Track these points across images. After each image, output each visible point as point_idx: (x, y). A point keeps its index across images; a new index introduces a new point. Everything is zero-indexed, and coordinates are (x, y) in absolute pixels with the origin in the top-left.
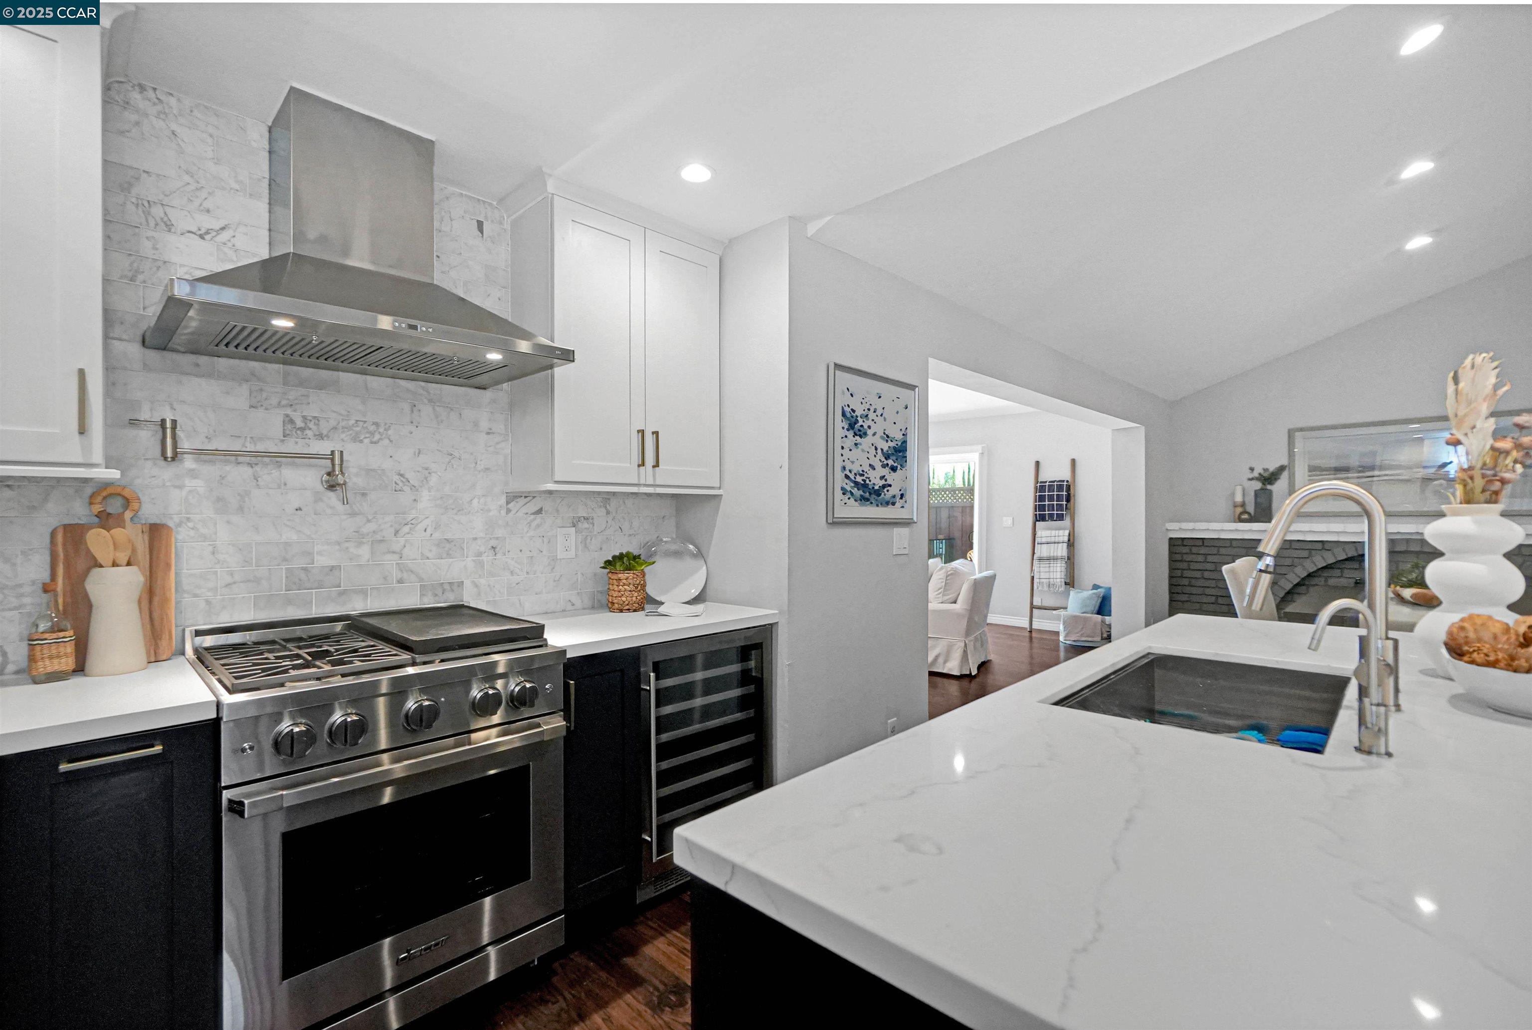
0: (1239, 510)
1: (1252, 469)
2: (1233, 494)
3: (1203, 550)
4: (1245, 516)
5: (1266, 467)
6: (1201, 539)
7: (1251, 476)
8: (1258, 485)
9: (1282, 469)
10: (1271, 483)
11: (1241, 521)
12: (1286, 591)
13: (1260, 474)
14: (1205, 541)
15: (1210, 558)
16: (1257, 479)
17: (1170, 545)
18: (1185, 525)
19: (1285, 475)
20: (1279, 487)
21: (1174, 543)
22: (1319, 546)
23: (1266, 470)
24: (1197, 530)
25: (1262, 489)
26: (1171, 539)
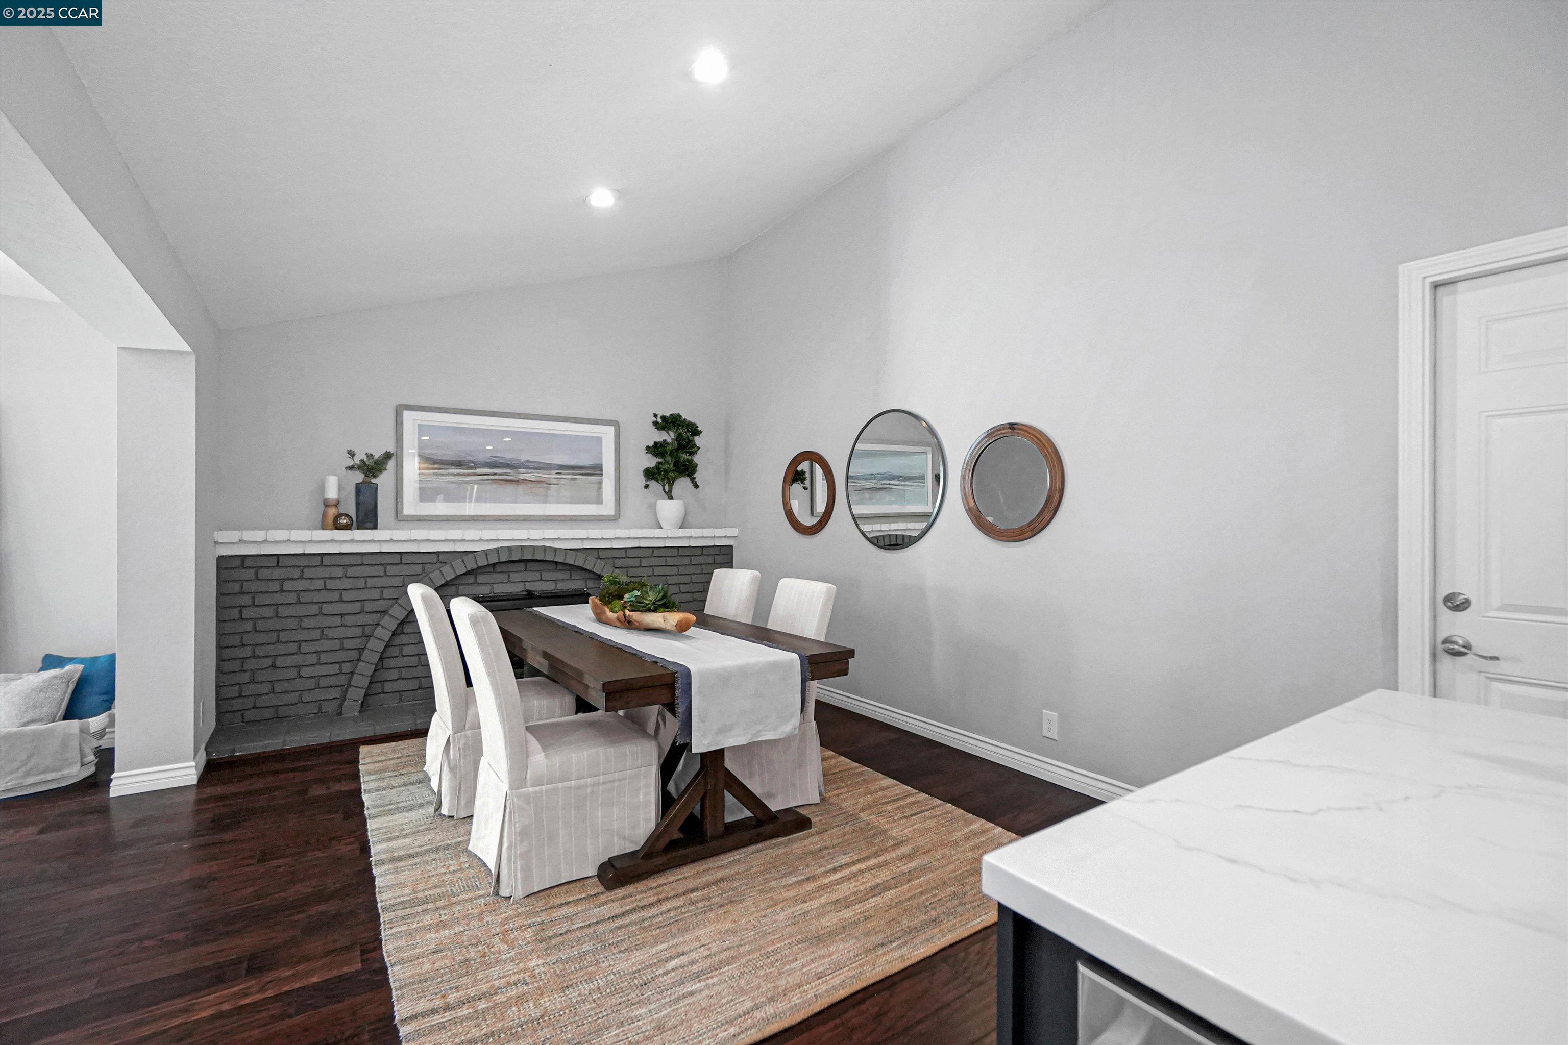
0: (332, 512)
1: (352, 454)
2: (322, 488)
3: (277, 573)
4: (344, 521)
5: (370, 452)
6: (275, 555)
7: (350, 463)
8: (359, 477)
9: (388, 456)
10: (375, 476)
11: (337, 527)
12: (399, 622)
13: (362, 461)
14: (281, 558)
15: (288, 586)
16: (359, 468)
17: (218, 568)
18: (249, 535)
19: (391, 464)
20: (384, 481)
21: (223, 563)
22: (434, 559)
23: (369, 456)
24: (271, 542)
25: (363, 482)
26: (221, 559)
